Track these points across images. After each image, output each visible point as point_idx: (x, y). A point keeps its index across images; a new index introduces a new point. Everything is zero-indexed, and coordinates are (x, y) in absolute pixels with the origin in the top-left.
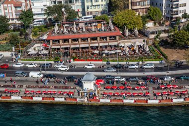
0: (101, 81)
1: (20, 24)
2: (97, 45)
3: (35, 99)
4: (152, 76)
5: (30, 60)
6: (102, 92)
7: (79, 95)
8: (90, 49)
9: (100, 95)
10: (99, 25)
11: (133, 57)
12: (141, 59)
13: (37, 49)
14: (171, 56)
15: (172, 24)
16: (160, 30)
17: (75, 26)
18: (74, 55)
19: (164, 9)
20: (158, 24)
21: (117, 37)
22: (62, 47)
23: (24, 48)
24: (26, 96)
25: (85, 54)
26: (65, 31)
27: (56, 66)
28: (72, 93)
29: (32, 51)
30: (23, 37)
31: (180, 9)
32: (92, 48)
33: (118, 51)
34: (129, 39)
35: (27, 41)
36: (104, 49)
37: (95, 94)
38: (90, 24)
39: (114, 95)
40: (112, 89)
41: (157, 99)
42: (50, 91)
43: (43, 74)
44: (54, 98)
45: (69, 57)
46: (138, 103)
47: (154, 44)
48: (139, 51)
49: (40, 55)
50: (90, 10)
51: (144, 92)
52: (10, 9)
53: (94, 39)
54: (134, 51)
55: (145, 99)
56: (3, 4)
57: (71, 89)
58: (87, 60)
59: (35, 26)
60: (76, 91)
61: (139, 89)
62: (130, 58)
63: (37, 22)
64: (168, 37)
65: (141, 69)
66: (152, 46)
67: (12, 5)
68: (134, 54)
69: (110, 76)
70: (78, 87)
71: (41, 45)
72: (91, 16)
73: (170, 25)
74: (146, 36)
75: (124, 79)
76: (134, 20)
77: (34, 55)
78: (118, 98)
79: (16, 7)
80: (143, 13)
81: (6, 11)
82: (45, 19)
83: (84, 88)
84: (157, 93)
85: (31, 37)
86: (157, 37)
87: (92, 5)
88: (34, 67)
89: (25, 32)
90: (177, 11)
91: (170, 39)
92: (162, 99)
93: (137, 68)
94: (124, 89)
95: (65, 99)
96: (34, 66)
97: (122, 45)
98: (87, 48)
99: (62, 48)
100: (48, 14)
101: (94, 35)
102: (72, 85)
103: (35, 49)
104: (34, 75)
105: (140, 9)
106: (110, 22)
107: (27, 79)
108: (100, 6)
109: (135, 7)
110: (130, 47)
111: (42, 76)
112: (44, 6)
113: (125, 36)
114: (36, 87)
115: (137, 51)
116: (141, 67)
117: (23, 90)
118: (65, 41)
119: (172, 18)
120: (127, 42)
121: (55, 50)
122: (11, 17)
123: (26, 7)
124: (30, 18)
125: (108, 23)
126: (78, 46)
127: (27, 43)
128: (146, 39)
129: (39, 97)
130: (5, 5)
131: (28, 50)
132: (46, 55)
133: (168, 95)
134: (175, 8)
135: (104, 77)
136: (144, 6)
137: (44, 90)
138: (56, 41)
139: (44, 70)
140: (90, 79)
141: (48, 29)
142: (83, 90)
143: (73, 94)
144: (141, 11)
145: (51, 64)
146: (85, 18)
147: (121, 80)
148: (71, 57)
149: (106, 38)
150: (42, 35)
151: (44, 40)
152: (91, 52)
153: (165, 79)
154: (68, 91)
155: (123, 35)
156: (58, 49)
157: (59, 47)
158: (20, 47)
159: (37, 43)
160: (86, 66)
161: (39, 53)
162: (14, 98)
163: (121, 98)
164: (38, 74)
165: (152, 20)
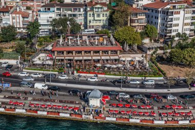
0: (107, 97)
1: (26, 33)
2: (99, 58)
3: (39, 113)
5: (35, 70)
6: (107, 109)
7: (84, 111)
8: (93, 62)
9: (105, 112)
10: (101, 39)
12: (141, 75)
13: (41, 59)
16: (156, 46)
18: (77, 67)
19: (159, 28)
20: (154, 40)
21: (118, 52)
22: (66, 58)
23: (30, 57)
24: (30, 109)
25: (87, 67)
26: (70, 43)
27: (60, 77)
28: (77, 108)
29: (37, 61)
30: (29, 46)
31: (174, 28)
32: (94, 60)
33: (120, 65)
34: (129, 54)
35: (33, 50)
36: (105, 62)
37: (100, 111)
38: (92, 37)
39: (120, 113)
40: (117, 106)
42: (55, 106)
43: (48, 85)
44: (59, 113)
45: (72, 69)
46: (144, 123)
47: (151, 59)
48: (139, 66)
49: (44, 65)
50: (91, 24)
52: (18, 19)
53: (96, 52)
55: (151, 118)
56: (11, 14)
57: (76, 104)
58: (90, 73)
59: (41, 36)
60: (82, 107)
61: (144, 109)
63: (42, 32)
64: (164, 53)
65: (142, 85)
67: (20, 15)
69: (114, 91)
70: (83, 103)
71: (46, 55)
72: (93, 30)
74: (143, 51)
75: (128, 96)
76: (134, 36)
77: (39, 65)
78: (124, 117)
79: (23, 18)
80: (140, 29)
81: (14, 21)
82: (50, 30)
84: (163, 113)
85: (37, 47)
86: (154, 53)
87: (94, 20)
89: (31, 41)
90: (171, 30)
92: (168, 120)
93: (138, 84)
94: (129, 108)
95: (70, 115)
96: (39, 76)
97: (123, 59)
99: (66, 60)
100: (54, 26)
101: (97, 49)
102: (77, 100)
103: (39, 59)
104: (39, 86)
105: (138, 26)
106: (112, 37)
108: (101, 21)
109: (134, 24)
111: (47, 87)
112: (50, 17)
113: (125, 51)
114: (41, 100)
115: (137, 66)
117: (27, 102)
118: (69, 52)
119: (166, 36)
120: (127, 57)
121: (59, 61)
122: (18, 26)
123: (33, 18)
125: (109, 37)
126: (81, 58)
127: (32, 52)
128: (144, 55)
129: (44, 111)
130: (14, 15)
131: (33, 60)
134: (169, 27)
135: (108, 92)
136: (141, 23)
137: (49, 103)
138: (60, 52)
139: (48, 81)
140: (96, 96)
141: (53, 40)
142: (89, 106)
143: (78, 110)
144: (138, 28)
145: (55, 75)
146: (87, 31)
147: (126, 97)
148: (75, 68)
149: (107, 51)
150: (47, 46)
151: (49, 51)
152: (94, 65)
153: (169, 98)
154: (73, 106)
155: (123, 50)
157: (63, 58)
158: (26, 56)
159: (41, 53)
160: (89, 79)
161: (44, 63)
162: (19, 111)
163: (127, 117)
164: (43, 86)
165: (148, 37)
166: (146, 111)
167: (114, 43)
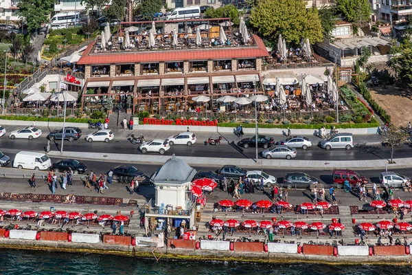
0: (208, 183)
1: (17, 23)
2: (205, 80)
4: (348, 171)
5: (25, 119)
6: (209, 218)
7: (142, 226)
8: (187, 92)
9: (202, 227)
10: (214, 29)
11: (298, 115)
12: (318, 122)
13: (48, 89)
14: (398, 115)
15: (397, 30)
16: (366, 45)
17: (153, 31)
18: (143, 108)
20: (363, 29)
21: (259, 62)
22: (116, 83)
23: (17, 86)
25: (171, 106)
26: (128, 43)
27: (90, 136)
28: (123, 217)
29: (34, 94)
32: (192, 88)
33: (260, 98)
34: (289, 67)
35: (27, 67)
36: (224, 92)
37: (188, 222)
38: (193, 26)
39: (242, 228)
40: (237, 209)
41: (363, 244)
42: (63, 212)
43: (52, 159)
44: (70, 232)
46: (311, 256)
47: (353, 82)
48: (314, 99)
49: (54, 104)
51: (328, 219)
53: (199, 65)
54: (301, 99)
55: (331, 241)
57: (122, 205)
58: (178, 122)
59: (54, 28)
60: (137, 214)
61: (312, 212)
62: (289, 118)
63: (60, 18)
64: (389, 64)
65: (320, 151)
66: (349, 86)
68: (302, 107)
69: (233, 168)
70: (141, 201)
71: (62, 77)
72: (198, 7)
73: (392, 35)
74: (331, 59)
75: (271, 180)
76: (301, 18)
77: (39, 104)
78: (253, 238)
80: (324, 2)
82: (83, 13)
83: (159, 204)
84: (363, 224)
85: (39, 59)
86: (360, 63)
88: (31, 138)
89: (26, 43)
91: (395, 68)
92: (379, 244)
93: (308, 148)
94: (270, 211)
95: (102, 238)
97: (270, 81)
98: (180, 88)
99: (115, 88)
101: (199, 55)
103: (42, 89)
104: (26, 160)
106: (242, 22)
107: (7, 172)
110: (292, 89)
111: (48, 163)
113: (279, 60)
114: (27, 197)
115: (309, 100)
116: (320, 145)
118: (124, 68)
119: (396, 17)
120: (283, 75)
121: (96, 92)
124: (46, 8)
125: (237, 26)
126: (156, 83)
127: (25, 72)
128: (331, 69)
129: (29, 229)
131: (25, 92)
132: (70, 105)
133: (394, 230)
135: (218, 171)
137: (46, 207)
138: (101, 68)
139: (56, 147)
140: (176, 175)
141: (86, 37)
142: (156, 209)
143: (127, 223)
145: (78, 130)
146: (181, 13)
147: (266, 181)
148: (136, 112)
149: (229, 62)
150: (69, 53)
151: (71, 66)
152: (190, 99)
153: (385, 181)
154: (112, 211)
155: (274, 56)
156: (104, 90)
157: (106, 84)
158: (6, 82)
159: (51, 72)
161: (53, 99)
163: (261, 239)
164: (38, 160)
165: (346, 20)
166: (317, 219)
167: (247, 37)
